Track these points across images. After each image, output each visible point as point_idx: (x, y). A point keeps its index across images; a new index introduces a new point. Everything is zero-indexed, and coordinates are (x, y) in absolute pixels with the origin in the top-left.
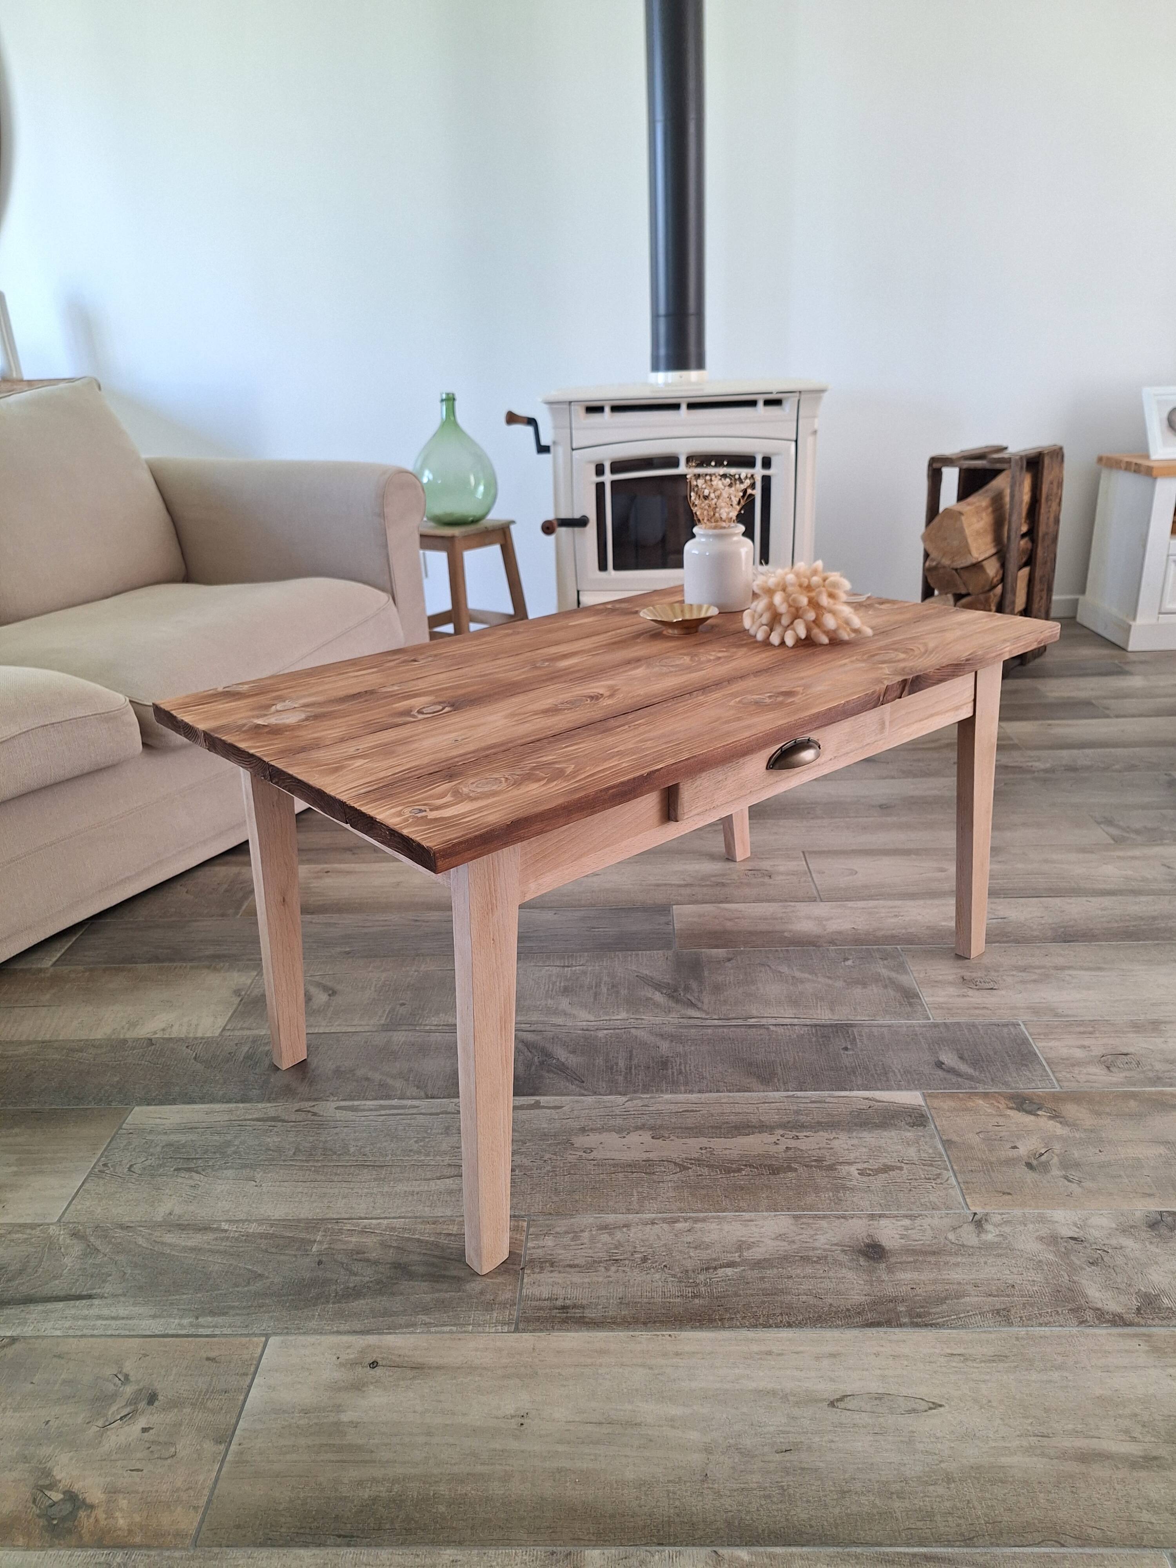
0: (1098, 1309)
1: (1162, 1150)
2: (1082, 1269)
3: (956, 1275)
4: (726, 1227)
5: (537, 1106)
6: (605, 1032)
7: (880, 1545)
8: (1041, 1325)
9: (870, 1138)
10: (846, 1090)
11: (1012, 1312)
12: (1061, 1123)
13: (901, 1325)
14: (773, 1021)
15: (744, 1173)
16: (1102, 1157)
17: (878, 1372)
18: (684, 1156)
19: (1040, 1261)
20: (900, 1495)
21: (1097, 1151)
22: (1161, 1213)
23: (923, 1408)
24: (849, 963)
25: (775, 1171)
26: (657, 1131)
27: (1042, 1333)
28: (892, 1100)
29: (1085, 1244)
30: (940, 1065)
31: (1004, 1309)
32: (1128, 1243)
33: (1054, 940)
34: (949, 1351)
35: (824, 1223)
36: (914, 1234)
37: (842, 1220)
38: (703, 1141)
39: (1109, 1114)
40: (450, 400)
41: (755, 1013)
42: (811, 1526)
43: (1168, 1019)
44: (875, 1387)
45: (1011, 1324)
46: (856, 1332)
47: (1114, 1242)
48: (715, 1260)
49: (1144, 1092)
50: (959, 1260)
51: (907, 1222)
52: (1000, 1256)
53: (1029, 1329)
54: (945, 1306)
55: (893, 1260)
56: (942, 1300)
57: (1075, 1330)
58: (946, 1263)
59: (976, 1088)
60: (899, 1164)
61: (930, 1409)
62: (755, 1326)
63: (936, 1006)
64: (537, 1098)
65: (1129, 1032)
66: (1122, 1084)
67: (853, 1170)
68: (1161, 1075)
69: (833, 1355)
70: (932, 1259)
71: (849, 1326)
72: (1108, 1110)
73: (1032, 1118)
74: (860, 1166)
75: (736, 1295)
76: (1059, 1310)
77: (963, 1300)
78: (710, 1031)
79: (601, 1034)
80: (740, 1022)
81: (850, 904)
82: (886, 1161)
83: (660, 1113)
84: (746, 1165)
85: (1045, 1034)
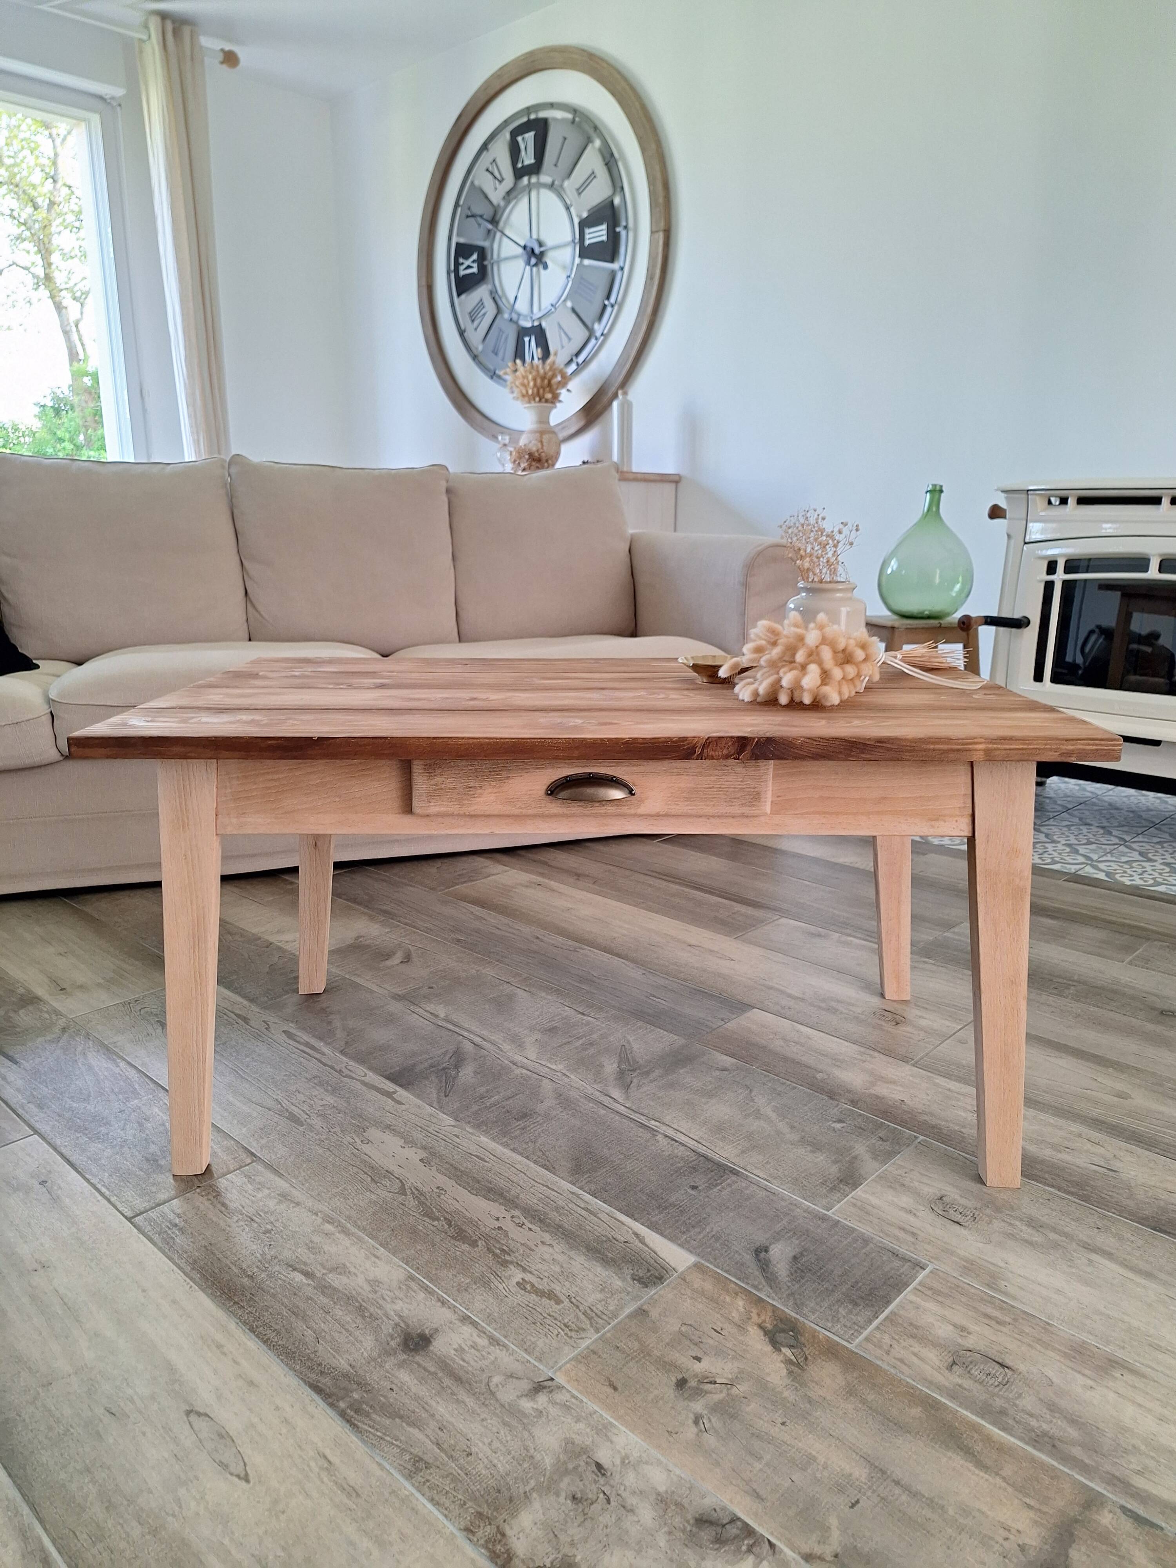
0: (503, 1535)
1: (860, 1473)
2: (557, 1495)
3: (442, 1409)
4: (354, 1250)
5: (389, 1095)
6: (524, 1071)
7: (41, 1521)
8: (432, 1500)
9: (579, 1262)
10: (631, 1216)
11: (428, 1471)
12: (790, 1373)
13: (331, 1405)
14: (670, 1132)
15: (436, 1223)
16: (775, 1431)
17: (256, 1420)
18: (419, 1185)
19: (532, 1457)
20: (110, 1507)
21: (780, 1420)
22: (734, 1519)
23: (232, 1469)
24: (838, 1126)
25: (461, 1235)
26: (431, 1158)
27: (420, 1507)
28: (657, 1250)
29: (602, 1480)
30: (760, 1252)
31: (426, 1463)
32: (647, 1514)
33: (1143, 1221)
34: (328, 1452)
35: (422, 1295)
36: (471, 1355)
37: (439, 1304)
38: (449, 1184)
39: (864, 1401)
40: (936, 492)
41: (667, 1119)
42: (35, 1470)
43: (1143, 1369)
44: (234, 1426)
45: (409, 1477)
46: (293, 1381)
47: (632, 1501)
48: (305, 1264)
49: (954, 1413)
50: (467, 1400)
51: (483, 1342)
52: (505, 1424)
53: (418, 1495)
54: (388, 1421)
55: (418, 1358)
56: (395, 1414)
57: (450, 1528)
58: (453, 1394)
59: (759, 1290)
60: (563, 1298)
61: (238, 1476)
62: (245, 1323)
63: (859, 1204)
64: (398, 1089)
65: (1054, 1349)
66: (939, 1388)
67: (519, 1276)
68: (1011, 1412)
69: (251, 1383)
70: (447, 1382)
71: (300, 1375)
72: (870, 1397)
73: (769, 1348)
74: (528, 1277)
75: (274, 1296)
76: (469, 1504)
77: (411, 1429)
78: (603, 1112)
79: (518, 1071)
80: (643, 1120)
81: (941, 1081)
82: (558, 1288)
83: (457, 1146)
84: (445, 1219)
85: (938, 1293)
